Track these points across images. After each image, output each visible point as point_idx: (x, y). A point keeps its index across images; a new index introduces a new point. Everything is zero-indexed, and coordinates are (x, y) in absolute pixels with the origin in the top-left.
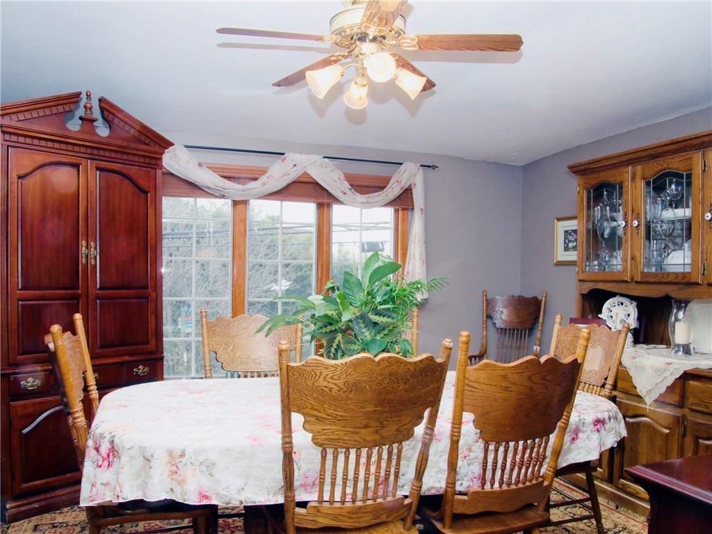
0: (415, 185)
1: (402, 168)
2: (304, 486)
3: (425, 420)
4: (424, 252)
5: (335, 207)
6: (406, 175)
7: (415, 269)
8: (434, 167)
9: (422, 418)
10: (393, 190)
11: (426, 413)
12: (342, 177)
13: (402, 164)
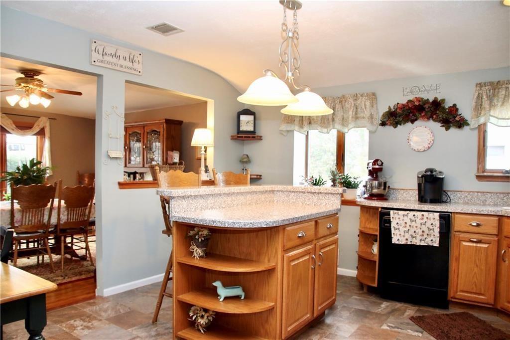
0: (46, 127)
1: (40, 119)
2: (16, 222)
3: (51, 202)
4: (50, 155)
5: (8, 135)
6: (42, 123)
7: (46, 162)
8: (55, 119)
9: (49, 201)
10: (36, 129)
11: (51, 200)
12: (12, 122)
13: (39, 117)
